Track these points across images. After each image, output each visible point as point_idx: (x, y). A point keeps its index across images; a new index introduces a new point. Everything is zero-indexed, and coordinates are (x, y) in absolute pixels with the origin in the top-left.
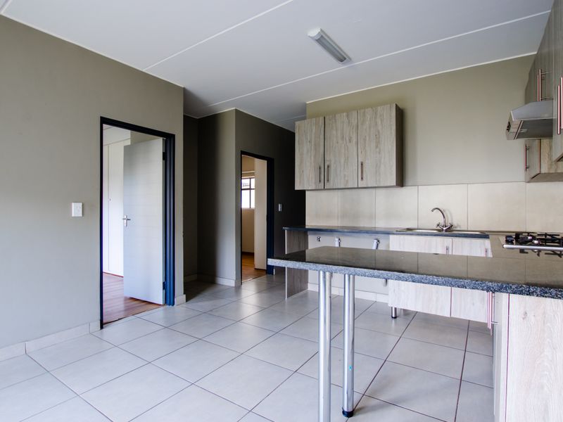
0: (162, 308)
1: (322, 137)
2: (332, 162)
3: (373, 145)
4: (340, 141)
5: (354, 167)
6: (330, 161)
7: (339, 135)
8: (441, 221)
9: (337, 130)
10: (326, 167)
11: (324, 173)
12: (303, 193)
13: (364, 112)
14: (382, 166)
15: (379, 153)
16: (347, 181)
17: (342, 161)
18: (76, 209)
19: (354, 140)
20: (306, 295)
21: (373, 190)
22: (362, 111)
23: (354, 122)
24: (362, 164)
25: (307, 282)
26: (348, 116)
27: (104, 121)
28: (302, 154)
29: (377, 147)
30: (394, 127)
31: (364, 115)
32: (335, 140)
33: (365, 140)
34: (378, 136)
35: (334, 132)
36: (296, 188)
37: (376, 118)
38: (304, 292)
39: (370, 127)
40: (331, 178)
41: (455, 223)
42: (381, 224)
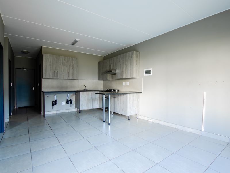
2: (59, 70)
3: (72, 68)
4: (61, 65)
5: (66, 73)
7: (61, 62)
8: (85, 88)
14: (74, 74)
16: (64, 77)
17: (62, 70)
19: (66, 65)
21: (67, 80)
22: (69, 57)
23: (66, 60)
24: (68, 72)
26: (64, 57)
31: (69, 59)
33: (69, 66)
34: (73, 65)
35: (60, 61)
37: (72, 60)
39: (71, 63)
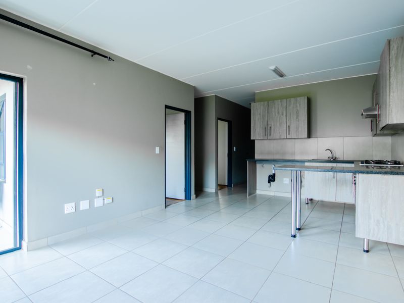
0: (184, 202)
1: (267, 112)
2: (273, 125)
3: (295, 117)
4: (276, 114)
5: (284, 127)
6: (271, 125)
7: (276, 111)
8: (330, 155)
9: (275, 108)
10: (269, 128)
11: (268, 131)
12: (254, 141)
13: (290, 100)
14: (300, 128)
15: (298, 121)
16: (281, 135)
17: (278, 125)
18: (157, 150)
19: (285, 114)
20: (256, 196)
21: (294, 140)
22: (289, 99)
23: (285, 105)
24: (289, 126)
25: (256, 189)
26: (281, 101)
27: (167, 107)
28: (255, 121)
29: (297, 118)
30: (306, 108)
31: (290, 101)
32: (274, 114)
33: (291, 114)
34: (297, 112)
35: (274, 110)
36: (252, 139)
37: (296, 103)
38: (254, 195)
39: (293, 108)
40: (272, 134)
41: (337, 157)
42: (298, 158)
